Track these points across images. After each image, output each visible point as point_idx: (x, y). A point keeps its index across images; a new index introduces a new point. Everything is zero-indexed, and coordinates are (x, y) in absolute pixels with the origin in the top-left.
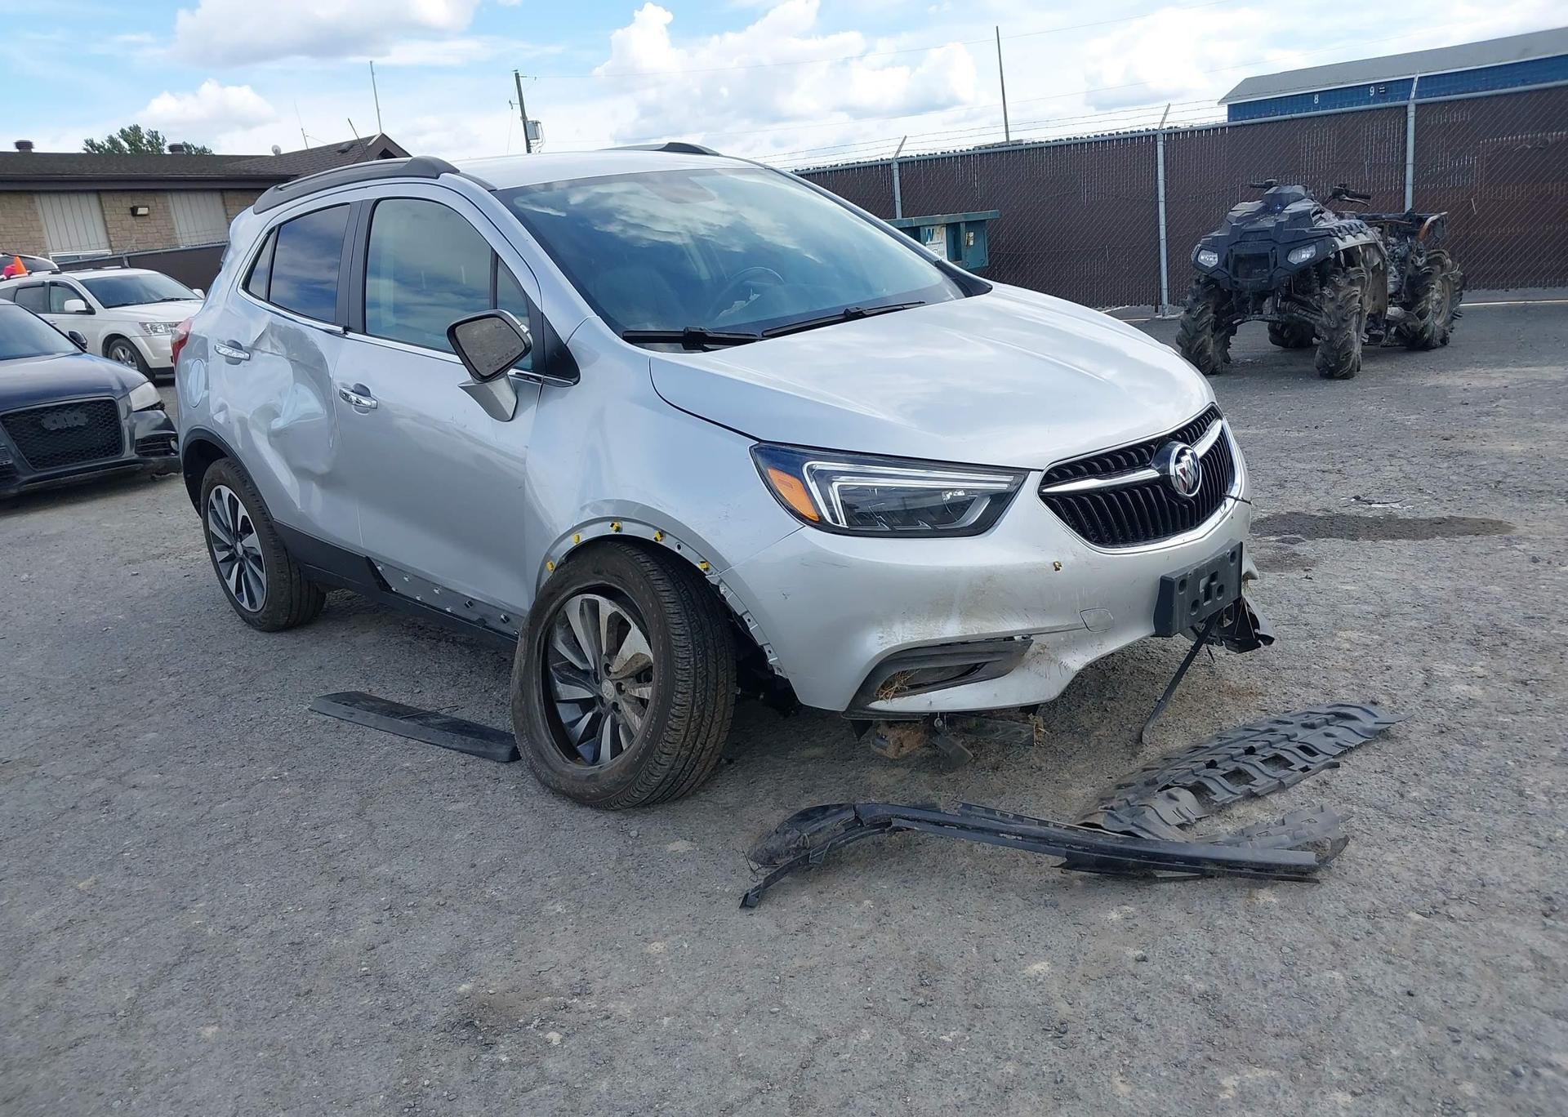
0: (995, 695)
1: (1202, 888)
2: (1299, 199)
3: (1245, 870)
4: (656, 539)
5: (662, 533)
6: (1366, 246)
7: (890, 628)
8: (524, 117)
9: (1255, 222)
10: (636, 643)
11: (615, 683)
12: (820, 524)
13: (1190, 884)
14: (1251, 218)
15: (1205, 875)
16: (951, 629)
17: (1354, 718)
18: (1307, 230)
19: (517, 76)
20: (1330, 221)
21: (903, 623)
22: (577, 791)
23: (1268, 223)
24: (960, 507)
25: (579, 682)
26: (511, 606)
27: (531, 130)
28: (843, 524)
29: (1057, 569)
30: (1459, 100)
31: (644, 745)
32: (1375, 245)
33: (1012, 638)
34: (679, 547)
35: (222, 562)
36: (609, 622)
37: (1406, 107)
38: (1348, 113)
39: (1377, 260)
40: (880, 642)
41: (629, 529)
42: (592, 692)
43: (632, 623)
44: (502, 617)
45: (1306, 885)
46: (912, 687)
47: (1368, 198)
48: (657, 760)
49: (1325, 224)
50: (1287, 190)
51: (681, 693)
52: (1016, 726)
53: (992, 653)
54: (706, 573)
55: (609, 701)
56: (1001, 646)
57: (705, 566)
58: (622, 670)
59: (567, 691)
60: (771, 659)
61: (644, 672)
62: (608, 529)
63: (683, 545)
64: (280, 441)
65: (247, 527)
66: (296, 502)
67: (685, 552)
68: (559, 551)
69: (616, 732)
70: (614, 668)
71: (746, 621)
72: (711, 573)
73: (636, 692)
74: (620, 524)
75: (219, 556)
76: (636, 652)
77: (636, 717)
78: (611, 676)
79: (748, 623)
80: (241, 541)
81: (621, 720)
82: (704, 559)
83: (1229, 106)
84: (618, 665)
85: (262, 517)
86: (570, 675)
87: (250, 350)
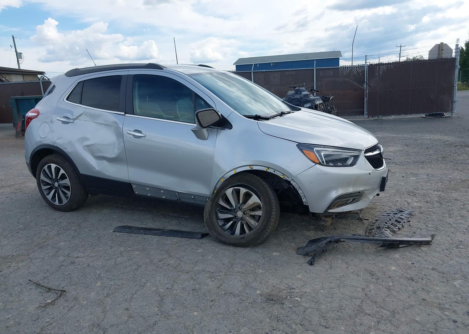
0: (356, 207)
1: (409, 249)
2: (304, 91)
3: (418, 243)
4: (266, 170)
5: (268, 168)
6: (320, 104)
7: (338, 190)
8: (16, 51)
9: (294, 96)
10: (254, 199)
11: (243, 212)
12: (320, 164)
13: (408, 248)
14: (293, 95)
15: (411, 245)
16: (351, 190)
17: (404, 211)
18: (308, 99)
19: (13, 37)
20: (312, 97)
21: (341, 189)
22: (237, 242)
23: (298, 96)
24: (346, 159)
25: (229, 213)
26: (198, 193)
27: (19, 56)
28: (325, 164)
29: (370, 174)
30: (326, 69)
31: (263, 227)
32: (322, 104)
33: (360, 192)
34: (274, 172)
35: (44, 190)
36: (244, 194)
37: (313, 69)
38: (299, 70)
39: (323, 107)
40: (336, 194)
41: (255, 168)
42: (233, 215)
43: (253, 194)
44: (192, 197)
45: (429, 245)
46: (340, 205)
47: (318, 92)
48: (267, 231)
49: (311, 98)
50: (301, 88)
51: (274, 212)
52: (355, 215)
53: (357, 196)
54: (284, 178)
55: (240, 217)
56: (359, 194)
57: (284, 176)
58: (247, 208)
59: (222, 216)
60: (304, 200)
61: (257, 207)
62: (248, 168)
63: (276, 171)
64: (89, 148)
65: (63, 177)
66: (96, 167)
67: (277, 173)
68: (227, 176)
69: (242, 226)
70: (244, 207)
71: (298, 190)
72: (286, 178)
73: (252, 213)
74: (252, 167)
75: (44, 188)
76: (253, 202)
77: (252, 220)
78: (242, 210)
79: (298, 191)
80: (58, 182)
81: (244, 222)
82: (284, 175)
83: (236, 65)
84: (245, 207)
85: (74, 173)
86: (225, 211)
87: (74, 119)
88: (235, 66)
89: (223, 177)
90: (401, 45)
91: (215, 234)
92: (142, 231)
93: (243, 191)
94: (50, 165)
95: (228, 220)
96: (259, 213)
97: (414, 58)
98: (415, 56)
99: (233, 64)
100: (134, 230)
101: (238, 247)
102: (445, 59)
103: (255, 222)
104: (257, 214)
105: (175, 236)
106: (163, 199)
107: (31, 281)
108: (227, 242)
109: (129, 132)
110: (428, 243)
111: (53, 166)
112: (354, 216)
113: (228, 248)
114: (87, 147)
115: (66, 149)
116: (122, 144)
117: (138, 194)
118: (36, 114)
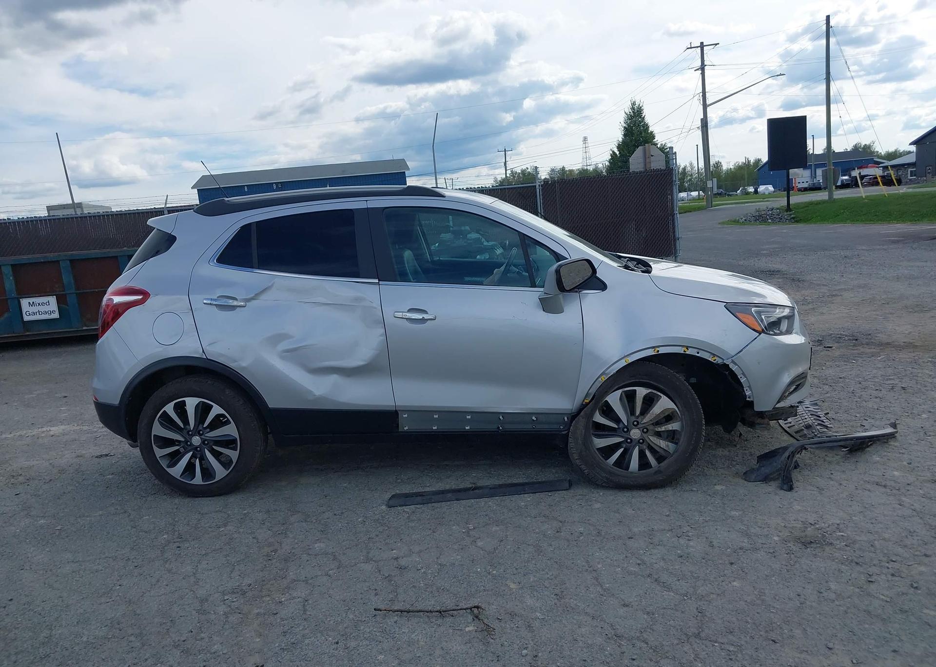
4: (685, 351)
5: (687, 348)
10: (664, 404)
11: (642, 429)
12: (764, 333)
15: (873, 442)
21: (792, 368)
25: (614, 435)
26: (547, 409)
28: (768, 331)
34: (698, 353)
35: (160, 457)
36: (642, 400)
41: (663, 350)
42: (622, 437)
43: (662, 395)
44: (534, 418)
45: (894, 440)
54: (714, 362)
55: (635, 439)
56: (804, 375)
57: (714, 359)
58: (651, 420)
59: (601, 443)
60: (748, 393)
61: (669, 417)
62: (651, 352)
63: (701, 352)
64: (294, 355)
65: (219, 422)
66: (313, 390)
67: (702, 354)
68: (613, 370)
69: (642, 454)
70: (645, 421)
71: (739, 378)
72: (718, 362)
73: (661, 429)
74: (658, 349)
75: (159, 452)
76: (663, 409)
77: (661, 441)
78: (639, 426)
79: (741, 379)
80: (200, 435)
81: (644, 447)
82: (714, 355)
83: (198, 190)
84: (648, 418)
85: (246, 410)
86: (606, 433)
87: (247, 300)
88: (196, 191)
89: (603, 374)
90: (505, 149)
91: (604, 475)
92: (450, 495)
93: (641, 392)
94: (184, 402)
95: (612, 449)
96: (674, 426)
97: (523, 172)
98: (524, 167)
99: (192, 188)
100: (433, 497)
101: (650, 489)
102: (654, 171)
103: (667, 442)
104: (671, 429)
105: (519, 493)
106: (467, 431)
107: (381, 611)
108: (631, 483)
109: (398, 315)
110: (891, 436)
111: (191, 403)
112: (790, 411)
113: (636, 493)
114: (288, 352)
115: (235, 361)
116: (382, 338)
117: (408, 430)
118: (140, 297)
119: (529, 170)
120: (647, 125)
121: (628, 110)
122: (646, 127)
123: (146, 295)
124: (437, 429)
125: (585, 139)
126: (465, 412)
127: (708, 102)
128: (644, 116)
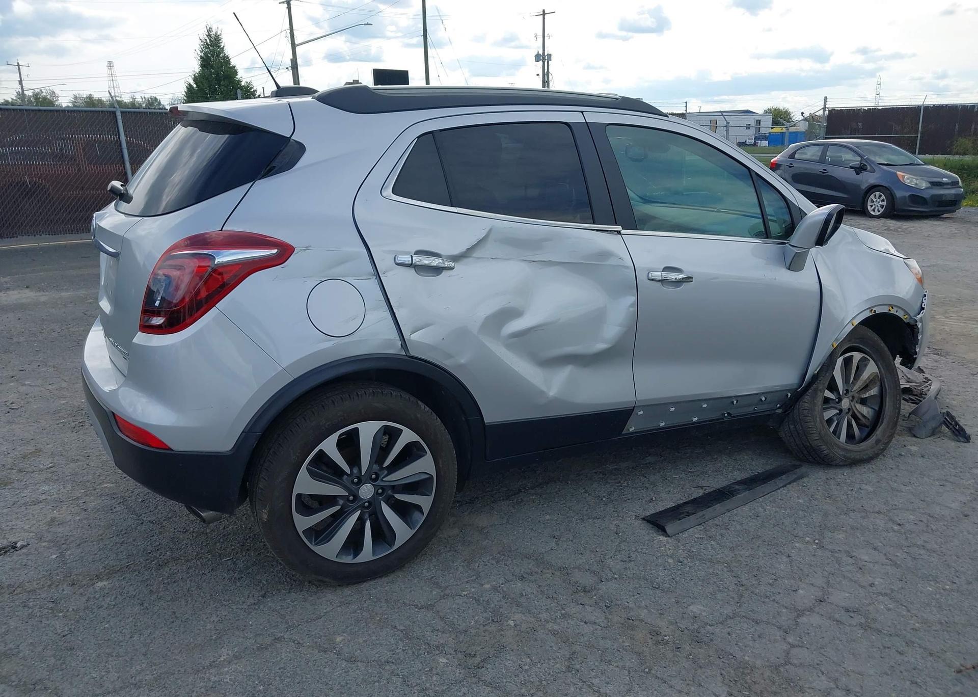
11: (851, 397)
25: (830, 407)
36: (857, 364)
44: (763, 398)
55: (846, 409)
57: (906, 317)
62: (868, 313)
63: (899, 310)
65: (410, 454)
67: (899, 313)
68: (843, 334)
69: (849, 425)
72: (908, 320)
74: (875, 309)
75: (302, 523)
80: (376, 481)
81: (850, 416)
82: (907, 313)
87: (456, 258)
89: (835, 340)
92: (718, 507)
93: (857, 357)
94: (356, 430)
96: (875, 390)
104: (872, 394)
109: (653, 275)
111: (368, 431)
114: (514, 337)
115: (450, 356)
116: (631, 309)
117: (634, 431)
118: (275, 251)
119: (44, 94)
120: (228, 57)
121: (204, 37)
122: (227, 60)
123: (285, 252)
124: (665, 425)
125: (110, 64)
126: (699, 400)
127: (297, 42)
128: (224, 47)
